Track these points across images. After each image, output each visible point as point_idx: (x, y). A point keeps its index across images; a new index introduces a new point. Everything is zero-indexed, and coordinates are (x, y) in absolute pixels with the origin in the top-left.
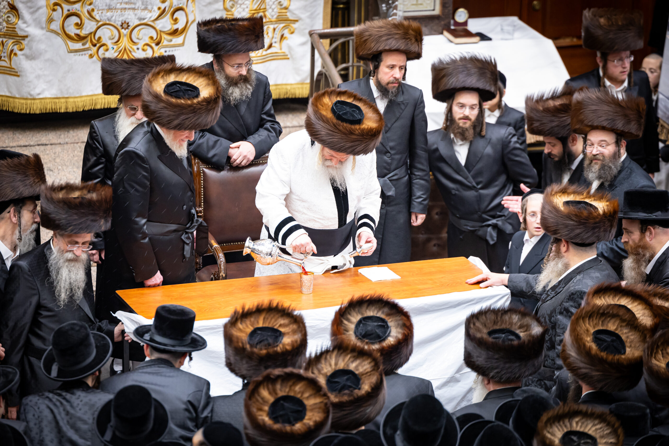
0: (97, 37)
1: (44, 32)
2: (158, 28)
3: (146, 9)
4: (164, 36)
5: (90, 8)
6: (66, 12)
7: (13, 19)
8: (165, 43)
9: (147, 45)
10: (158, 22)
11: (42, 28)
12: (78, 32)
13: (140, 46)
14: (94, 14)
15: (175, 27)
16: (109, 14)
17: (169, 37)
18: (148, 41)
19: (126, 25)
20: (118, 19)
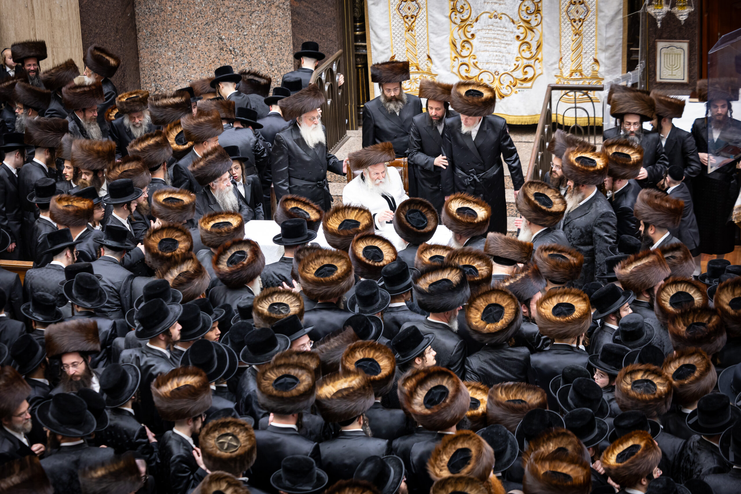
0: (480, 78)
1: (449, 73)
2: (514, 76)
3: (507, 64)
4: (518, 81)
5: (475, 61)
6: (460, 63)
7: (430, 65)
8: (518, 85)
9: (508, 86)
10: (514, 73)
11: (448, 71)
12: (467, 75)
13: (505, 86)
14: (478, 65)
15: (525, 77)
16: (488, 66)
17: (522, 82)
18: (509, 83)
19: (497, 73)
20: (492, 68)
